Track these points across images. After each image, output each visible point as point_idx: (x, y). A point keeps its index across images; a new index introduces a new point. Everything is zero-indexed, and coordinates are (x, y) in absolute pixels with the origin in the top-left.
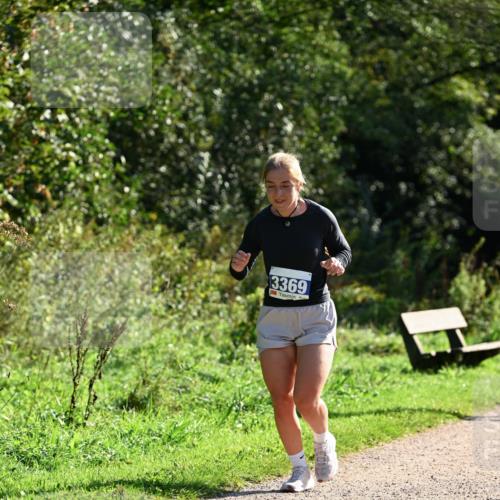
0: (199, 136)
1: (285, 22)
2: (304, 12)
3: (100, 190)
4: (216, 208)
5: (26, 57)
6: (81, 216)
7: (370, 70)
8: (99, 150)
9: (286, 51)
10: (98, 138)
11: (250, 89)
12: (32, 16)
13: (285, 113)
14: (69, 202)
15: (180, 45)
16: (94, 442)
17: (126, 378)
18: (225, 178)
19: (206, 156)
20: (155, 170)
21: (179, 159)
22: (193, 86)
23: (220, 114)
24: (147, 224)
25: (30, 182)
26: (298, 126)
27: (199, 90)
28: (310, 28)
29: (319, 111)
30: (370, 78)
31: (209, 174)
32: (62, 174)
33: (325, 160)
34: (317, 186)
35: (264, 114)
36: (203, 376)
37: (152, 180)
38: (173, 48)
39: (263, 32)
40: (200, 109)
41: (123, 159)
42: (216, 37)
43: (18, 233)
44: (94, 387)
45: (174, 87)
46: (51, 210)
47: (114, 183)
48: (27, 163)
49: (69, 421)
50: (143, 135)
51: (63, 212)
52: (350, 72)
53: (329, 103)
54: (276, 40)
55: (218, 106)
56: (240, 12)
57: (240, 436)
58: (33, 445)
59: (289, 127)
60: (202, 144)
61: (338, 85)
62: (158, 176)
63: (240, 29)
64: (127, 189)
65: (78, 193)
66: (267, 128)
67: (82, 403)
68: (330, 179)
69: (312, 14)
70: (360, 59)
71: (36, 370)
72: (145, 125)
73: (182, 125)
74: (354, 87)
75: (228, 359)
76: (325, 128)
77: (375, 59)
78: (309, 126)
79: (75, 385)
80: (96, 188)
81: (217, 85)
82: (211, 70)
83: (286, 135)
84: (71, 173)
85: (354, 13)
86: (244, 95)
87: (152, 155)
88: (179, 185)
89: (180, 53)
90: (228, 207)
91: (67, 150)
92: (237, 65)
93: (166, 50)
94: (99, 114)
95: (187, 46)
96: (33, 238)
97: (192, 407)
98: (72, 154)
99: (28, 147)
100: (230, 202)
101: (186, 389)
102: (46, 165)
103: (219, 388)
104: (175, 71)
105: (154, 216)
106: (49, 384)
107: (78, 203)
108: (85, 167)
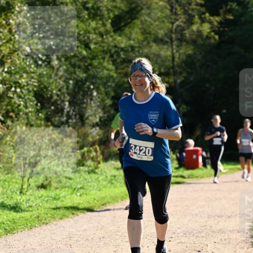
0: (64, 97)
1: (93, 58)
2: (100, 55)
3: (31, 115)
4: (70, 121)
5: (6, 70)
6: (25, 123)
7: (122, 75)
8: (31, 101)
9: (94, 68)
10: (30, 97)
11: (82, 81)
12: (8, 56)
13: (94, 89)
14: (21, 119)
15: (58, 66)
16: (29, 200)
17: (40, 178)
18: (74, 111)
19: (67, 103)
20: (50, 108)
21: (58, 105)
22: (63, 79)
23: (72, 90)
24: (47, 126)
25: (8, 112)
26: (98, 93)
27: (65, 81)
28: (102, 61)
29: (105, 88)
30: (122, 77)
31: (68, 109)
32: (18, 109)
33: (107, 105)
34: (104, 113)
35: (86, 89)
36: (66, 178)
37: (49, 111)
38: (56, 67)
39: (86, 62)
40: (65, 88)
41: (39, 104)
42: (70, 63)
43: (4, 129)
44: (29, 181)
45: (56, 80)
46: (15, 121)
47: (36, 112)
48: (7, 105)
49: (21, 192)
50: (46, 96)
51: (19, 122)
52: (115, 75)
53: (108, 86)
54: (90, 65)
55: (71, 87)
56: (78, 55)
57: (79, 197)
58: (9, 201)
59: (95, 94)
60: (66, 99)
61: (111, 80)
62: (51, 110)
63: (78, 61)
64: (40, 115)
65: (24, 116)
66: (87, 94)
67: (25, 186)
68: (109, 111)
69: (103, 56)
70: (119, 71)
71: (10, 175)
72: (47, 93)
73: (59, 93)
74: (117, 80)
75: (75, 172)
76: (107, 94)
77: (124, 71)
78: (101, 94)
79: (23, 180)
80: (30, 114)
81: (71, 79)
82: (69, 74)
83: (94, 96)
84: (22, 109)
85: (117, 55)
86: (80, 83)
87: (49, 103)
88: (58, 113)
89: (58, 69)
90: (74, 121)
91: (20, 101)
92: (77, 73)
93: (53, 68)
94: (31, 89)
95: (60, 66)
96: (8, 131)
97: (62, 188)
98: (22, 103)
99: (7, 100)
100: (75, 118)
101: (60, 182)
102: (13, 106)
103: (71, 182)
104: (56, 75)
105: (49, 123)
106: (14, 180)
107: (24, 119)
108: (26, 107)
